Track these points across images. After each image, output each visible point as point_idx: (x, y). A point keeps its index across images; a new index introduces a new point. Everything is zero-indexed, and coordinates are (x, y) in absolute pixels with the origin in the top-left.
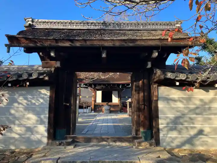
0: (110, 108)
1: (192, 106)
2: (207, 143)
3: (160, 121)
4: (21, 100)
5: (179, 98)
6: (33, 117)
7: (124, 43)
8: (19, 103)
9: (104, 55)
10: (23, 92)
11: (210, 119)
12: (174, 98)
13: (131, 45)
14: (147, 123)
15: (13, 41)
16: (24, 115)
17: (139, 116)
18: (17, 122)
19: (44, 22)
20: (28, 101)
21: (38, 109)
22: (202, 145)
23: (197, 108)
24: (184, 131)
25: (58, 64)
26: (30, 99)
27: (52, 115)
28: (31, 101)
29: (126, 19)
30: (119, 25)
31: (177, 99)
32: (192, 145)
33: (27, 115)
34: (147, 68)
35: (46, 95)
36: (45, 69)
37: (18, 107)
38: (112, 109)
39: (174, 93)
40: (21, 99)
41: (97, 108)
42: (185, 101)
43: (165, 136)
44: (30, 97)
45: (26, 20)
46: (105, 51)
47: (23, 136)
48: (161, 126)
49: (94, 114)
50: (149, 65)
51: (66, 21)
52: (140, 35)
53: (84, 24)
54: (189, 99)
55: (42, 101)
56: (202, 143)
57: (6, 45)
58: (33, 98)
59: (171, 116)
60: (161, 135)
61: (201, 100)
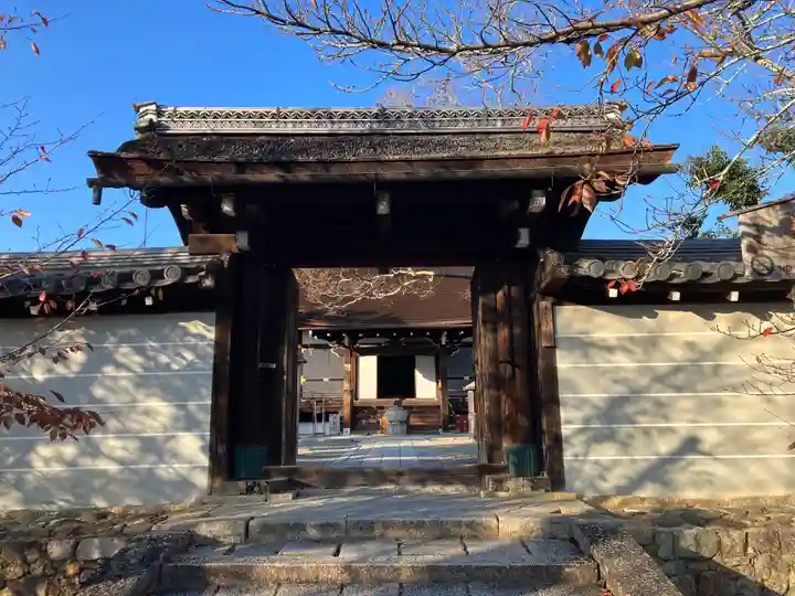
0: (408, 418)
1: (661, 365)
2: (711, 478)
3: (564, 414)
4: (124, 355)
5: (619, 339)
6: (162, 409)
7: (442, 170)
8: (119, 366)
9: (383, 208)
10: (133, 332)
11: (718, 403)
12: (604, 340)
13: (463, 173)
14: (523, 421)
15: (111, 169)
16: (134, 401)
17: (497, 403)
18: (112, 424)
19: (193, 116)
20: (148, 358)
21: (178, 383)
22: (695, 485)
23: (677, 370)
24: (639, 442)
25: (242, 241)
26: (151, 353)
27: (224, 401)
28: (154, 359)
29: (453, 100)
30: (428, 117)
31: (612, 342)
32: (666, 484)
33: (142, 402)
34: (518, 246)
35: (203, 337)
36: (198, 259)
37: (114, 378)
38: (414, 421)
39: (605, 326)
40: (125, 353)
41: (360, 418)
42: (638, 350)
43: (581, 458)
44: (154, 344)
45: (137, 109)
46: (387, 196)
47: (132, 467)
48: (565, 430)
49: (353, 436)
50: (524, 239)
51: (262, 110)
52: (493, 145)
53: (319, 118)
54: (651, 343)
55: (189, 356)
56: (695, 477)
57: (91, 183)
58: (164, 349)
59: (596, 395)
60: (568, 456)
61: (691, 345)
